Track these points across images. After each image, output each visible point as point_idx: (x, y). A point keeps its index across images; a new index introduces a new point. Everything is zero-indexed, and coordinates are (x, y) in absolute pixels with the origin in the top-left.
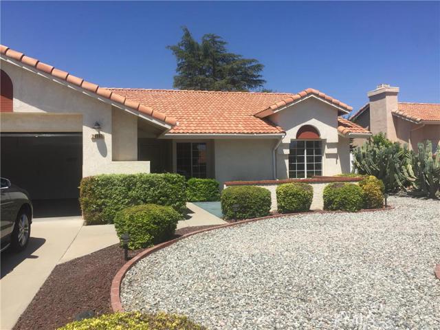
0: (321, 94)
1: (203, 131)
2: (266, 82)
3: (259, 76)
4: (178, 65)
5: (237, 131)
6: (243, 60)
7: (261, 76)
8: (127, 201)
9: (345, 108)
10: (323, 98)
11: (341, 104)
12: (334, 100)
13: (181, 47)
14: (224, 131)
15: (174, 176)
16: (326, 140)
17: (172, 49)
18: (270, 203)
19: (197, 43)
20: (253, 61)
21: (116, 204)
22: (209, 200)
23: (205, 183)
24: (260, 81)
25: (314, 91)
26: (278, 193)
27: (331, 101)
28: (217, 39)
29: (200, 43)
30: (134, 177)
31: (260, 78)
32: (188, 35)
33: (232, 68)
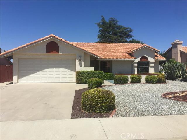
0: (148, 46)
1: (109, 58)
2: (133, 36)
3: (131, 34)
4: (100, 30)
5: (120, 58)
6: (125, 28)
7: (132, 34)
8: (88, 78)
9: (157, 51)
10: (149, 47)
11: (156, 49)
12: (153, 48)
13: (101, 23)
14: (116, 58)
15: (101, 71)
16: (150, 61)
17: (97, 24)
18: (128, 80)
19: (107, 22)
20: (129, 28)
21: (85, 78)
22: (110, 80)
23: (109, 74)
24: (131, 36)
25: (146, 45)
26: (131, 77)
27: (152, 48)
28: (114, 20)
29: (108, 22)
30: (90, 71)
31: (131, 35)
32: (103, 19)
33: (120, 31)
